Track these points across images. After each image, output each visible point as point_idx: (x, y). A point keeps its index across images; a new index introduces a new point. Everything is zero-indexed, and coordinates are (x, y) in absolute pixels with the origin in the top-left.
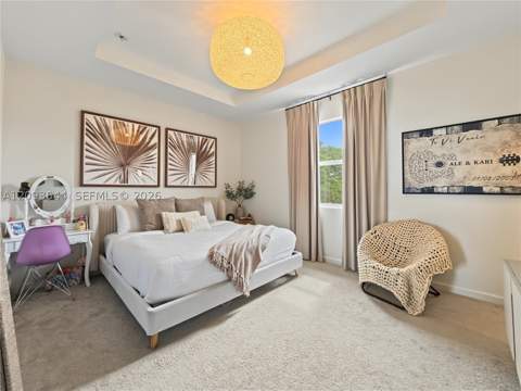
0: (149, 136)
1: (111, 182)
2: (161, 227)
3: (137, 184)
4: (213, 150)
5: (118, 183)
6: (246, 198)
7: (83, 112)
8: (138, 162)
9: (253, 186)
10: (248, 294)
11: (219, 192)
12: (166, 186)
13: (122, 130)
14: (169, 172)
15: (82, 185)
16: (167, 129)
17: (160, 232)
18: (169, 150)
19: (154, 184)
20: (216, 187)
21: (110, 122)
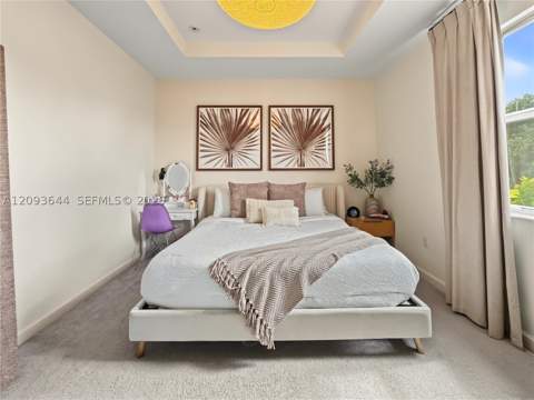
0: (251, 117)
1: (218, 167)
2: (243, 215)
3: (241, 167)
4: (328, 121)
5: (224, 167)
6: (382, 185)
7: (199, 107)
8: (241, 146)
9: (391, 167)
10: (271, 346)
11: (338, 178)
12: (270, 169)
13: (227, 116)
14: (273, 154)
15: (198, 169)
16: (270, 107)
17: (241, 220)
18: (273, 130)
19: (256, 167)
20: (333, 169)
21: (217, 111)
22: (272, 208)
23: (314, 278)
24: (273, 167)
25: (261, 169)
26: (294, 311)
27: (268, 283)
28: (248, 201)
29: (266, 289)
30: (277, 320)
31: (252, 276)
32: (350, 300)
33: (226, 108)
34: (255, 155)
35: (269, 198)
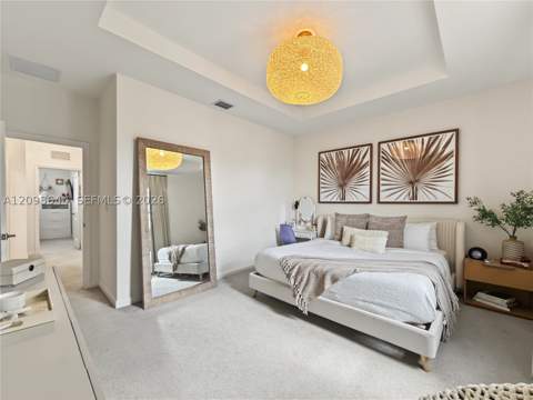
0: (361, 156)
2: (340, 240)
7: (319, 154)
8: (353, 182)
12: (379, 202)
13: (341, 158)
15: (320, 202)
16: (380, 143)
17: (338, 243)
18: (382, 165)
19: (364, 200)
20: (456, 202)
21: (333, 154)
22: (361, 236)
23: (334, 280)
24: (381, 200)
25: (370, 202)
26: (320, 297)
27: (306, 276)
28: (346, 228)
29: (305, 280)
30: (310, 299)
31: (300, 268)
32: (361, 303)
33: (339, 151)
34: (365, 190)
35: (367, 228)
